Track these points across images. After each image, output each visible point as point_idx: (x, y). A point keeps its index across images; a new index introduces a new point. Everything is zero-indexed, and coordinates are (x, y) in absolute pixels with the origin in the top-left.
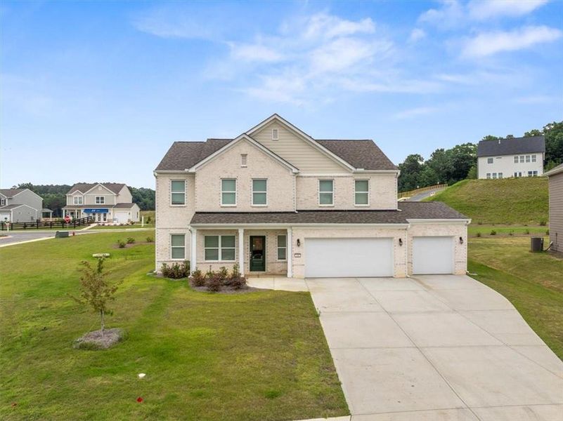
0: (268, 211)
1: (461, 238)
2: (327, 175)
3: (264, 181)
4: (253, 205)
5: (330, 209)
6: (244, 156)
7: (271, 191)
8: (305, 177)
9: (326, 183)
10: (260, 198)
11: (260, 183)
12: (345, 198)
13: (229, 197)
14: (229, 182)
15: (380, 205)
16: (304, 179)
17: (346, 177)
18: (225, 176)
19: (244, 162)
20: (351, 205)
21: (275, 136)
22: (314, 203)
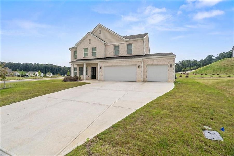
0: (96, 58)
1: (171, 65)
2: (116, 44)
3: (96, 48)
4: (92, 56)
5: (117, 56)
6: (90, 40)
7: (98, 51)
8: (109, 45)
9: (117, 47)
10: (94, 54)
11: (94, 49)
12: (123, 51)
13: (86, 54)
14: (86, 49)
15: (136, 53)
16: (109, 46)
17: (124, 43)
18: (84, 47)
19: (90, 42)
20: (126, 54)
21: (100, 32)
22: (113, 55)
